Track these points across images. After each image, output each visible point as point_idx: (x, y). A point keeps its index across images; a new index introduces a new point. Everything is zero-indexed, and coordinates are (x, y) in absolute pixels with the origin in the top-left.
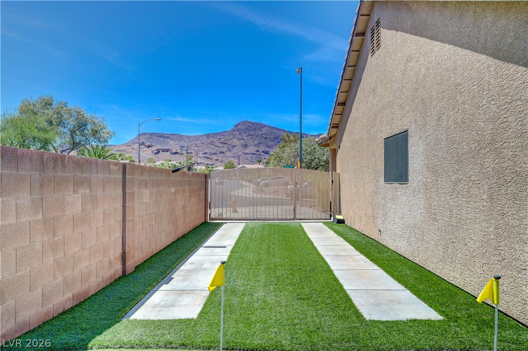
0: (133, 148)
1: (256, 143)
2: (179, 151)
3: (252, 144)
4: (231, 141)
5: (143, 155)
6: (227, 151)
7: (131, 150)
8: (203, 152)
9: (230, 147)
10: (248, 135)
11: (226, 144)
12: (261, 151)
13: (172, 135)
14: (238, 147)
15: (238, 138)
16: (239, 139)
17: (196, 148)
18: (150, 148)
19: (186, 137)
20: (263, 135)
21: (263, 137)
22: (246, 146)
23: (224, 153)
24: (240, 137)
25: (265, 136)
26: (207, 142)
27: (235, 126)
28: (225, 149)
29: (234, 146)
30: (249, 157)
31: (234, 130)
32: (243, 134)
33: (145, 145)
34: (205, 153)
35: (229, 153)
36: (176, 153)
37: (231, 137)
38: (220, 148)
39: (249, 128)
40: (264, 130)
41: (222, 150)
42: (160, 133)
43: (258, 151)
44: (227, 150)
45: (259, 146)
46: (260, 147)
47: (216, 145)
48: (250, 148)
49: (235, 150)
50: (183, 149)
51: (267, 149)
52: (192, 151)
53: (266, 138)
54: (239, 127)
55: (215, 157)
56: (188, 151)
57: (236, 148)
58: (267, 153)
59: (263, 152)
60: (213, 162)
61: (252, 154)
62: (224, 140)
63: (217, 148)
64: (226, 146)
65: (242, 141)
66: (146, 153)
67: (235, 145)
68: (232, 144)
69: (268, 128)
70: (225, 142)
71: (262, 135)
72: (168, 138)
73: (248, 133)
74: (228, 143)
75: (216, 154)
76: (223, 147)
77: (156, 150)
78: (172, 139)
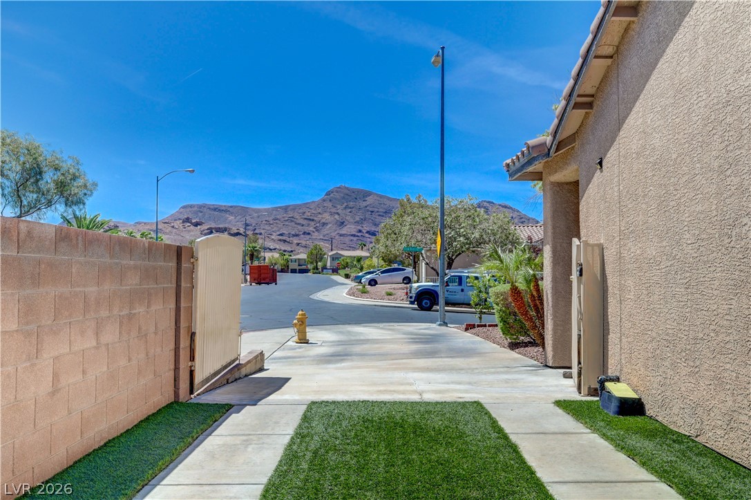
0: (173, 227)
1: (357, 219)
2: (242, 231)
3: (352, 220)
4: (320, 216)
5: (188, 237)
6: (314, 232)
7: (170, 229)
8: (278, 233)
9: (318, 225)
10: (345, 208)
11: (313, 220)
12: (365, 231)
13: (231, 207)
14: (330, 225)
15: (330, 212)
16: (332, 214)
17: (267, 227)
18: (199, 227)
19: (254, 210)
20: (368, 208)
21: (368, 211)
22: (342, 224)
23: (309, 234)
24: (334, 210)
25: (371, 209)
26: (283, 217)
27: (327, 194)
28: (311, 229)
29: (324, 224)
30: (347, 239)
31: (324, 200)
32: (339, 207)
33: (191, 223)
34: (281, 235)
35: (316, 234)
36: (237, 234)
37: (320, 211)
38: (304, 227)
39: (347, 197)
40: (370, 200)
41: (306, 229)
42: (213, 205)
43: (360, 231)
44: (314, 230)
45: (362, 223)
46: (364, 226)
47: (298, 222)
48: (348, 226)
49: (326, 230)
50: (247, 228)
51: (373, 229)
52: (262, 231)
53: (372, 212)
54: (332, 195)
55: (295, 241)
56: (256, 232)
57: (328, 227)
58: (373, 234)
59: (368, 232)
60: (294, 247)
61: (352, 235)
62: (309, 214)
63: (300, 227)
64: (313, 223)
65: (337, 216)
66: (192, 233)
67: (326, 222)
68: (321, 222)
69: (376, 197)
70: (311, 218)
71: (366, 207)
72: (226, 211)
73: (346, 204)
74: (315, 219)
75: (297, 235)
76: (309, 225)
77: (208, 229)
78: (232, 214)
